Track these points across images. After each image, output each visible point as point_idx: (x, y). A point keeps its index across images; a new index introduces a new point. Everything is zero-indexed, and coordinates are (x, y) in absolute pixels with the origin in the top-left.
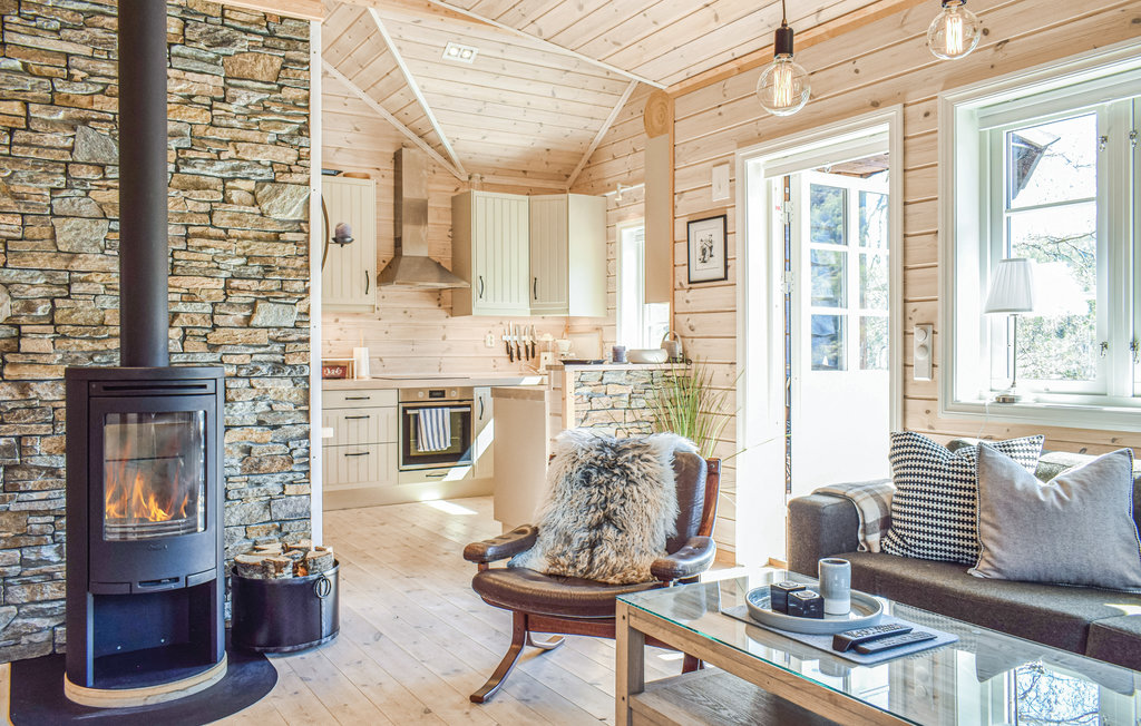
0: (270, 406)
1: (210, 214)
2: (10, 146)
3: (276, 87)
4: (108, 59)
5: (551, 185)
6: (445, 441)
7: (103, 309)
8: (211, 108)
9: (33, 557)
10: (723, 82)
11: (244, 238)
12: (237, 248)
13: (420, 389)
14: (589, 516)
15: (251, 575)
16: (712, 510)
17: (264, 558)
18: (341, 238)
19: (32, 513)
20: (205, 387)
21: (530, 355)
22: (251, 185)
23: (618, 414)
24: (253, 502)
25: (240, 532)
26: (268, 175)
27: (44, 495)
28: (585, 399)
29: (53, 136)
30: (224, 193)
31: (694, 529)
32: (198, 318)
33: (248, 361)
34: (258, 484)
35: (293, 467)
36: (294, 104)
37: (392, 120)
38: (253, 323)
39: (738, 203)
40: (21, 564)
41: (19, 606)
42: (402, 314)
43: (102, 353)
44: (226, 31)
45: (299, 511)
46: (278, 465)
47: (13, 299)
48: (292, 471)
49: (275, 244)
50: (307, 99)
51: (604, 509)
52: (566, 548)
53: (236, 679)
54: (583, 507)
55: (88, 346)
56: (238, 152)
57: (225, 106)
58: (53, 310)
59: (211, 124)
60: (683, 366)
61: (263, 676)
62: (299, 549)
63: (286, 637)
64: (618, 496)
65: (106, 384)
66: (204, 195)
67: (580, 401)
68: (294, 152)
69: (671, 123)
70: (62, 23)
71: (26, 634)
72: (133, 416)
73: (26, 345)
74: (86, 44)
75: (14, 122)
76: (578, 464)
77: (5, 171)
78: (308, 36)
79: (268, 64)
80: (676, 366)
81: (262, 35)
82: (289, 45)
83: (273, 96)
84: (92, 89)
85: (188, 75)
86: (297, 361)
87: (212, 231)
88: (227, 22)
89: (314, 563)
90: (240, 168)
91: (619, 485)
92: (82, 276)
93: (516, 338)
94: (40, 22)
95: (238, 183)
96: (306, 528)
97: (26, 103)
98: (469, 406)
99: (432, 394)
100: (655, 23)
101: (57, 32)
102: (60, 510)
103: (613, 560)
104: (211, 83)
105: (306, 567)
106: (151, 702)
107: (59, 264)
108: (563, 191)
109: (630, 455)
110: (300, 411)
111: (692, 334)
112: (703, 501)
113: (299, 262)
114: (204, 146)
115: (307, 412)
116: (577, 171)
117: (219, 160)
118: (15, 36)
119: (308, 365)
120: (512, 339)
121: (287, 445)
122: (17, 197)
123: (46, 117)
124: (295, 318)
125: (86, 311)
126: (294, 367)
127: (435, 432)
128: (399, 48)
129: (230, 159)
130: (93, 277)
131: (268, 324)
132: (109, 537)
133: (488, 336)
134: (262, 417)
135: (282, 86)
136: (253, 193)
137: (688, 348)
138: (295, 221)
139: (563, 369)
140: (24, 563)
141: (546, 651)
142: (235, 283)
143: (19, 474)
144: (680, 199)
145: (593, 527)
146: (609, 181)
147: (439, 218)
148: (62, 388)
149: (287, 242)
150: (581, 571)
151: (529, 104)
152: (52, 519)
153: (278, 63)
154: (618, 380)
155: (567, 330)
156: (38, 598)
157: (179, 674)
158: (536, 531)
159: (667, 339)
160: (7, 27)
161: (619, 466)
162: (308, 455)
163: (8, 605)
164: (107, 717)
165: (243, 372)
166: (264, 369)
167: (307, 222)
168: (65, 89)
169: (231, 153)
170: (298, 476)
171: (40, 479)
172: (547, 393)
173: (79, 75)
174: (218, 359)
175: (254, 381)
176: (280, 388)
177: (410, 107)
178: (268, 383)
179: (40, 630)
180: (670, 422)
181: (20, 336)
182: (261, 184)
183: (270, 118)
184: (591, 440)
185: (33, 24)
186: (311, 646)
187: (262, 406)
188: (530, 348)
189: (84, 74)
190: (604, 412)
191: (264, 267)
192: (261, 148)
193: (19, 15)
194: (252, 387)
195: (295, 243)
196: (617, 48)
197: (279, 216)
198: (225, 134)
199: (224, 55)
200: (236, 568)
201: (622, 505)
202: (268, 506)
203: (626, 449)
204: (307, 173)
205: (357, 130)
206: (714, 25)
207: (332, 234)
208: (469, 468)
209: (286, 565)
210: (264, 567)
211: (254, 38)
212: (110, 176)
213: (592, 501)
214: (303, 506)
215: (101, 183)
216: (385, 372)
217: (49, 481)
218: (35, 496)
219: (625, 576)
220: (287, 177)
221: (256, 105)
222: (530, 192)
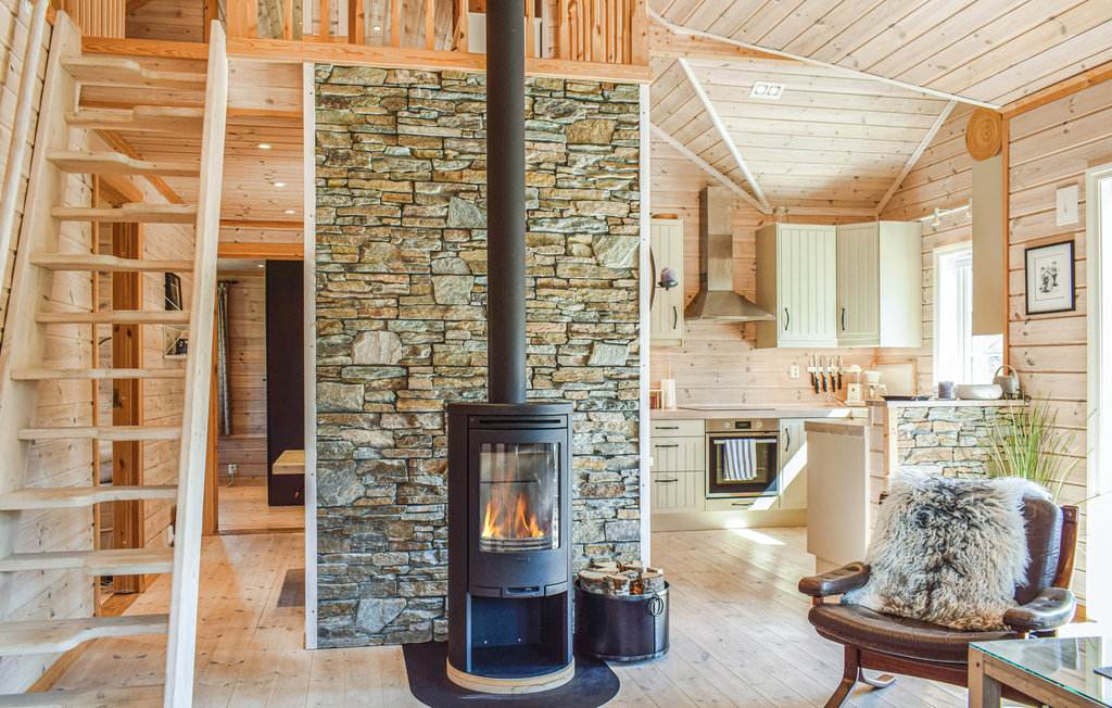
0: (605, 437)
1: (555, 266)
2: (401, 219)
3: (609, 148)
4: (474, 138)
5: (859, 213)
6: (751, 471)
7: (470, 352)
8: (555, 172)
9: (418, 560)
10: (1070, 97)
11: (583, 287)
12: (577, 295)
13: (727, 420)
14: (926, 558)
15: (593, 589)
16: (1069, 561)
17: (605, 576)
18: (666, 283)
19: (418, 522)
20: (559, 421)
21: (836, 386)
22: (588, 239)
23: (945, 452)
24: (590, 523)
25: (580, 550)
26: (603, 228)
27: (426, 508)
28: (909, 436)
29: (433, 208)
30: (566, 247)
31: (1047, 580)
32: (544, 359)
33: (586, 397)
34: (595, 508)
35: (625, 494)
36: (626, 161)
37: (698, 160)
38: (590, 362)
39: (1090, 227)
40: (409, 565)
41: (408, 599)
42: (706, 346)
43: (469, 389)
44: (568, 102)
45: (630, 534)
46: (612, 491)
47: (403, 345)
48: (624, 497)
49: (609, 291)
50: (637, 156)
51: (943, 552)
52: (900, 589)
53: (584, 680)
54: (919, 548)
55: (458, 383)
56: (577, 210)
57: (566, 170)
58: (432, 353)
59: (555, 187)
60: (1021, 402)
61: (606, 681)
62: (633, 569)
63: (623, 648)
64: (959, 539)
65: (480, 418)
66: (550, 250)
67: (903, 438)
68: (626, 206)
69: (1005, 145)
70: (439, 112)
71: (413, 622)
72: (501, 446)
73: (413, 383)
74: (457, 127)
75: (404, 199)
76: (913, 505)
77: (398, 240)
78: (638, 98)
79: (602, 128)
80: (1011, 403)
81: (598, 102)
82: (621, 109)
83: (607, 156)
84: (461, 165)
85: (537, 145)
86: (629, 397)
87: (556, 282)
88: (569, 95)
89: (649, 584)
90: (580, 224)
91: (959, 528)
92: (455, 324)
93: (821, 369)
94: (423, 113)
95: (578, 238)
96: (636, 550)
97: (413, 182)
98: (775, 437)
99: (738, 424)
100: (987, 42)
101: (436, 120)
102: (437, 521)
103: (954, 604)
104: (555, 151)
105: (640, 585)
106: (518, 691)
107: (437, 315)
108: (872, 219)
109: (972, 498)
110: (631, 443)
111: (1030, 368)
112: (1058, 550)
113: (630, 306)
114: (549, 206)
115: (637, 444)
116: (888, 196)
117: (562, 217)
118: (405, 127)
119: (638, 400)
120: (817, 370)
121: (619, 473)
122: (406, 260)
123: (427, 192)
124: (626, 357)
125: (457, 354)
126: (626, 402)
127: (742, 461)
128: (708, 92)
129: (572, 216)
130: (463, 325)
131: (604, 364)
132: (485, 548)
133: (793, 368)
134: (597, 447)
135: (615, 147)
136: (590, 246)
137: (1025, 383)
138: (626, 269)
139: (885, 405)
140: (412, 564)
141: (876, 688)
142: (576, 327)
143: (407, 489)
144: (1015, 224)
145: (931, 570)
146: (925, 205)
147: (743, 252)
148: (438, 419)
149: (620, 289)
150: (918, 613)
151: (837, 133)
152: (432, 529)
153: (611, 126)
154: (946, 417)
155: (876, 361)
156: (422, 594)
157: (539, 671)
158: (868, 569)
159: (1001, 374)
160: (400, 120)
161: (959, 509)
162: (638, 483)
163: (400, 597)
164: (484, 700)
165: (582, 407)
166: (600, 404)
167: (638, 269)
168: (441, 167)
169: (572, 211)
170: (629, 501)
171: (423, 495)
172: (866, 428)
173: (451, 154)
174: (561, 395)
175: (591, 414)
176: (614, 421)
177: (716, 147)
178: (604, 417)
179: (423, 620)
180: (1006, 462)
181: (408, 376)
182: (597, 237)
183: (605, 177)
184: (927, 482)
185: (418, 116)
186: (646, 659)
187: (598, 438)
188: (836, 379)
189: (456, 153)
190: (929, 450)
191: (600, 311)
192: (597, 204)
193: (408, 110)
194: (590, 420)
195: (627, 289)
196: (943, 72)
197: (612, 266)
198: (567, 195)
199: (566, 124)
200: (579, 582)
201: (963, 549)
202: (603, 527)
203: (966, 492)
204: (637, 224)
205: (663, 172)
206: (1060, 38)
207: (658, 279)
208: (774, 499)
209: (624, 583)
210: (605, 584)
211: (591, 106)
212: (475, 238)
213: (930, 543)
214: (633, 530)
215: (468, 244)
216: (690, 402)
217: (430, 496)
218: (419, 509)
219: (968, 622)
220: (619, 230)
221: (593, 166)
222: (837, 221)
